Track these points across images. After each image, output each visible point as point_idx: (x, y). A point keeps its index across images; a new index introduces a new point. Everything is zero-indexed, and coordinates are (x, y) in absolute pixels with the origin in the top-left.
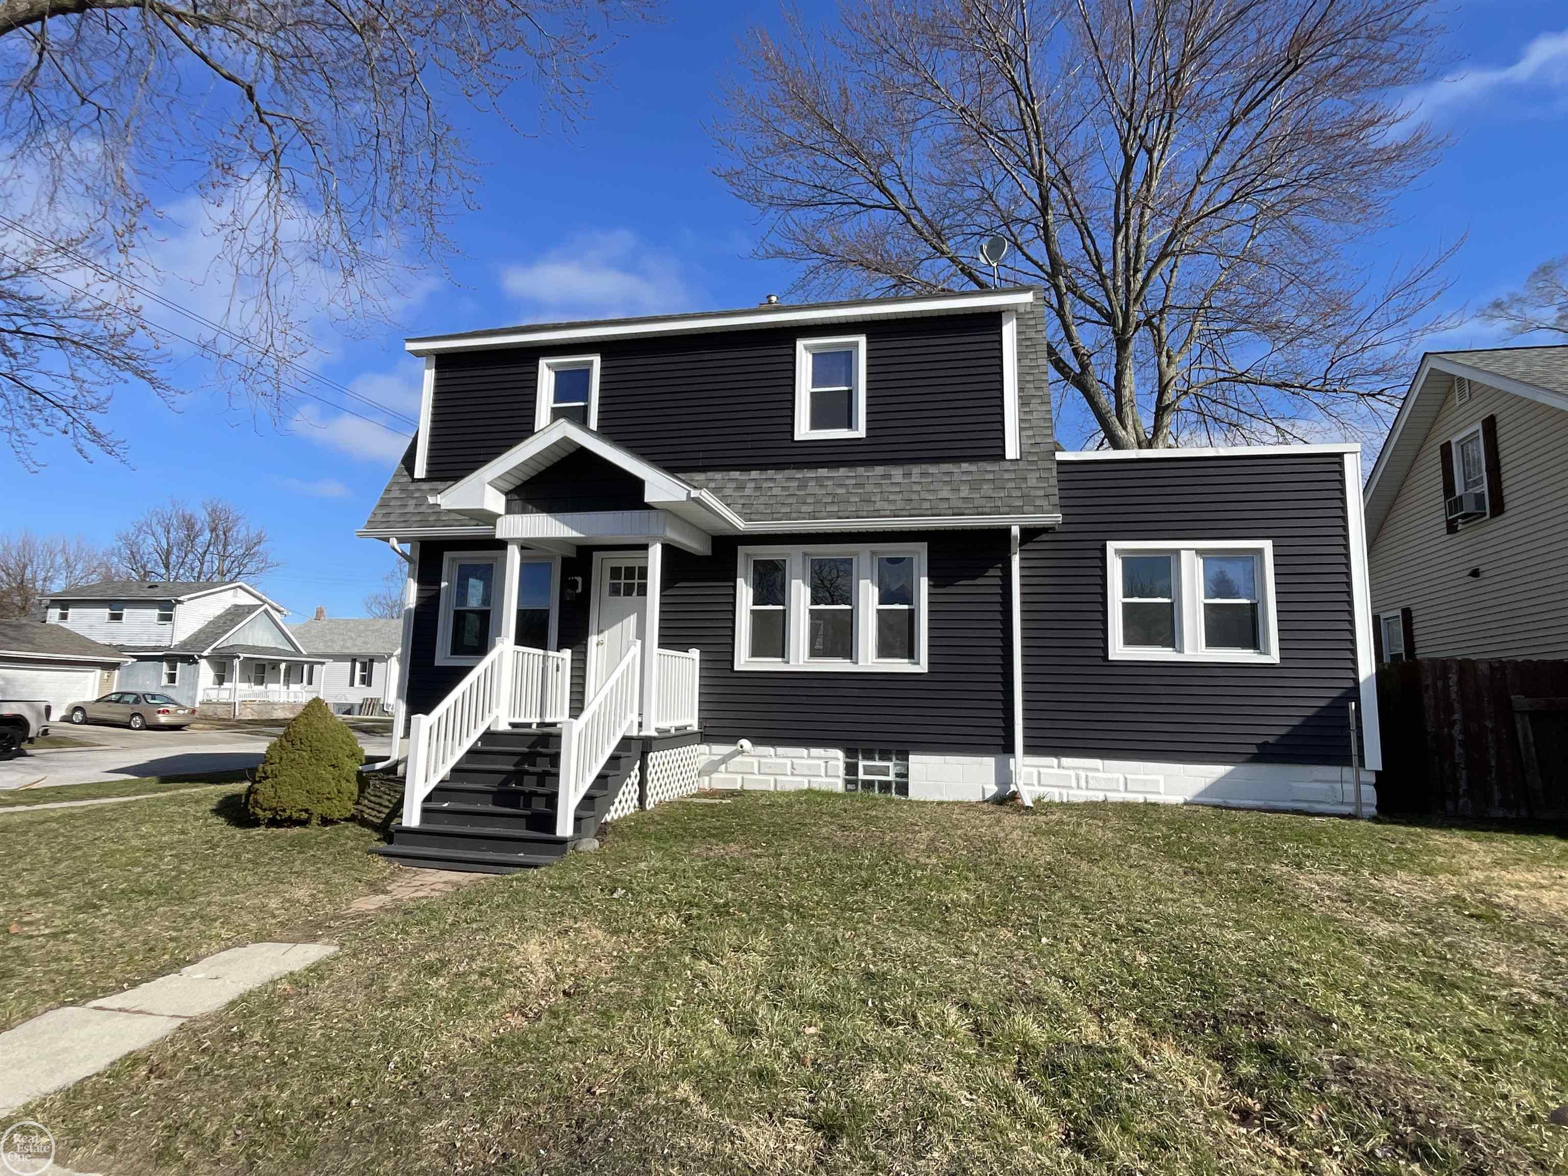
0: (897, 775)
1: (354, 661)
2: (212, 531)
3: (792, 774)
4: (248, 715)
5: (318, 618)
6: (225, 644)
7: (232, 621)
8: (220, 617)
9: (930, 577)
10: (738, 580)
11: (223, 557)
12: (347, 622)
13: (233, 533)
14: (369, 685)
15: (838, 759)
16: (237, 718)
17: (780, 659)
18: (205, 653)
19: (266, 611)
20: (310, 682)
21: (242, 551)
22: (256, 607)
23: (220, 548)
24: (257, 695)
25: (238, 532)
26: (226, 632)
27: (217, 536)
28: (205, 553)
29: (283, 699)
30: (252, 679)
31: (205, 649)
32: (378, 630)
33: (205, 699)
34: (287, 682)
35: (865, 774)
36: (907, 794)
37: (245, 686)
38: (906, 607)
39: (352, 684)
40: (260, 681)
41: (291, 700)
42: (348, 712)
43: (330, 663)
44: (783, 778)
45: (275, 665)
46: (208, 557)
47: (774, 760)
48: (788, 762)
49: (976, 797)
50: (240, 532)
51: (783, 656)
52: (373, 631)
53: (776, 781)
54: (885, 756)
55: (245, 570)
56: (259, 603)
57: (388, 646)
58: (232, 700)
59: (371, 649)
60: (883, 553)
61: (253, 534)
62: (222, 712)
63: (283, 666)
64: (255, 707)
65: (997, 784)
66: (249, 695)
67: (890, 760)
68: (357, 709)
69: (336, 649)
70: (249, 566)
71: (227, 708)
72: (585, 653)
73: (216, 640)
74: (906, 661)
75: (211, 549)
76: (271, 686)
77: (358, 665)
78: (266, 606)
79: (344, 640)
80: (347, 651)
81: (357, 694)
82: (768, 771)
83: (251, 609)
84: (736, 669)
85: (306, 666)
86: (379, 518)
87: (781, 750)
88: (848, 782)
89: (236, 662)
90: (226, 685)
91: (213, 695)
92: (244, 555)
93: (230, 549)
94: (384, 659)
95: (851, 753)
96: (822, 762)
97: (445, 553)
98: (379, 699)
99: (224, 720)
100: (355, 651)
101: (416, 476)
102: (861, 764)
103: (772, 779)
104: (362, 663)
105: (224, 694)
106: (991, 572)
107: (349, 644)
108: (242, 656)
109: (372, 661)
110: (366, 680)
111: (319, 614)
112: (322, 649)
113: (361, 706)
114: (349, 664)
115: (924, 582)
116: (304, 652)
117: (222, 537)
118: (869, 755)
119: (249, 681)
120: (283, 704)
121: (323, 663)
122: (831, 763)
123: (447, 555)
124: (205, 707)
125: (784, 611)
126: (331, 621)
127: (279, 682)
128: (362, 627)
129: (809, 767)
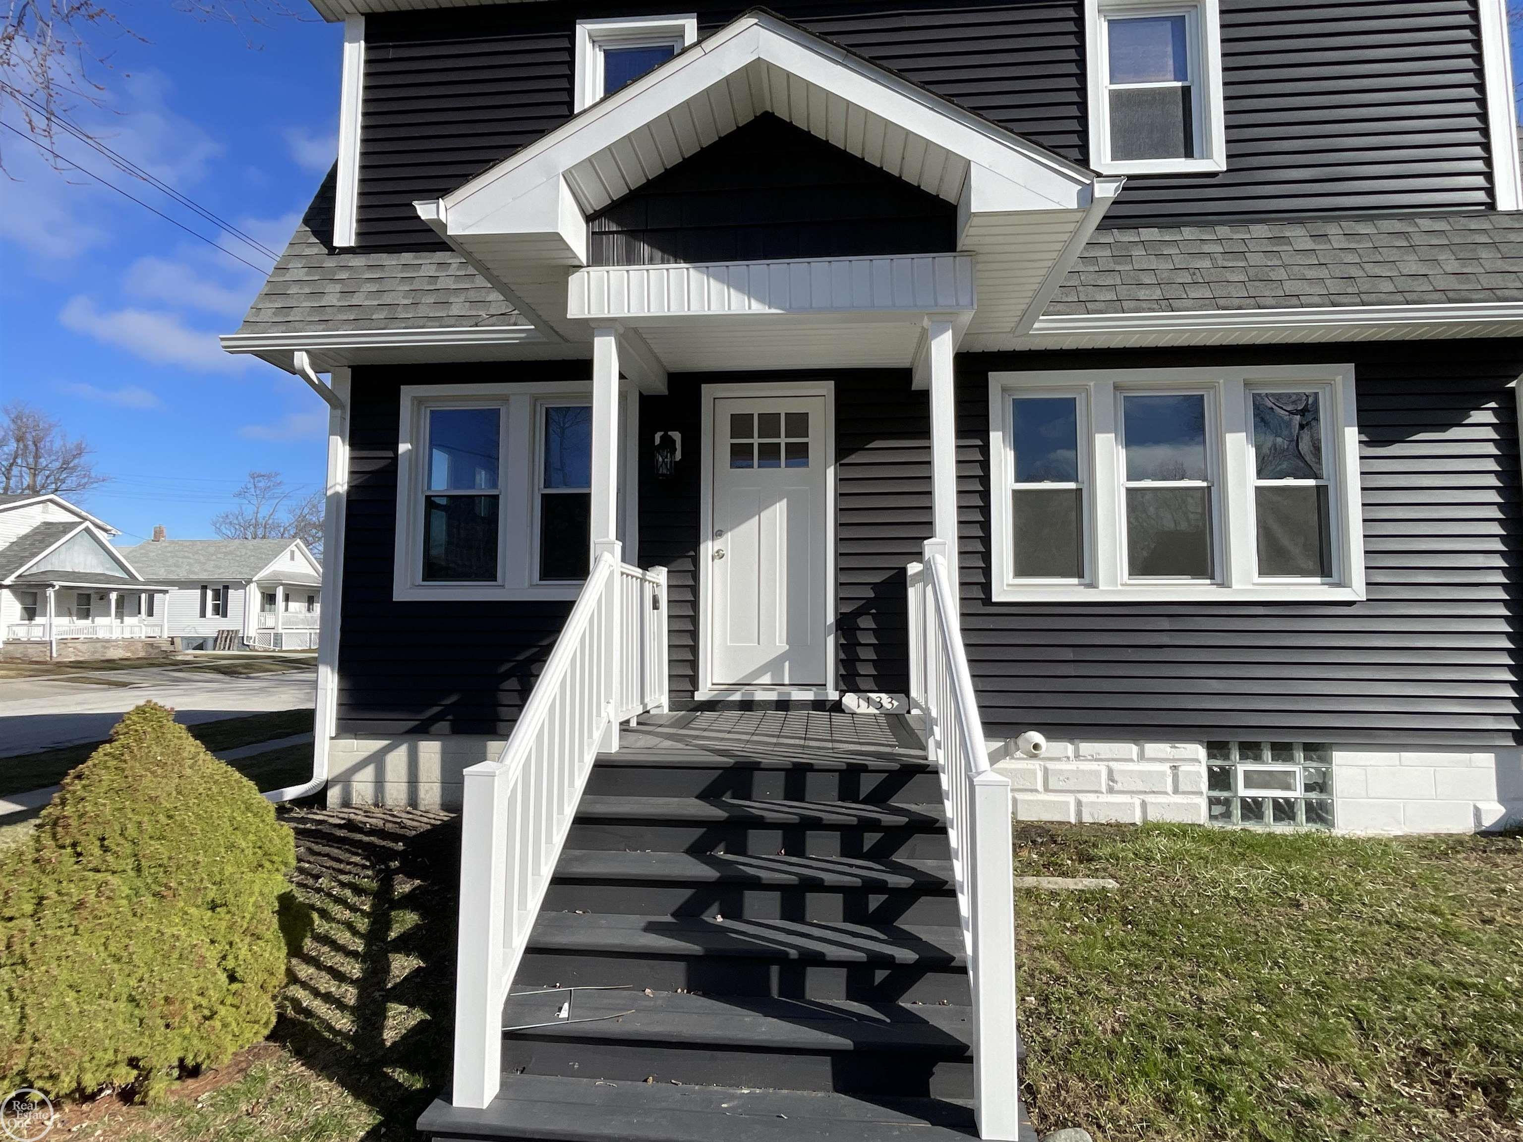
0: (1308, 788)
1: (204, 588)
2: (18, 441)
3: (1111, 790)
4: (71, 657)
5: (156, 539)
6: (34, 570)
7: (41, 542)
8: (26, 537)
9: (1363, 428)
10: (992, 435)
11: (35, 471)
12: (194, 543)
13: (45, 444)
14: (225, 615)
15: (1198, 761)
16: (54, 660)
17: (1075, 581)
18: (7, 582)
19: (87, 530)
20: (150, 613)
21: (57, 464)
22: (74, 525)
23: (31, 460)
24: (80, 631)
25: (51, 441)
26: (34, 555)
27: (26, 447)
28: (12, 465)
29: (116, 635)
30: (74, 611)
31: (6, 577)
32: (231, 553)
33: (11, 637)
34: (120, 614)
35: (1247, 786)
36: (1330, 824)
37: (65, 620)
38: (1311, 482)
39: (203, 614)
40: (85, 614)
41: (127, 635)
42: (200, 647)
43: (174, 591)
44: (1092, 798)
45: (103, 595)
46: (15, 471)
47: (1073, 766)
48: (1102, 768)
49: (1465, 826)
50: (56, 442)
51: (1080, 575)
52: (226, 554)
53: (1079, 804)
54: (1282, 751)
55: (64, 487)
56: (78, 520)
57: (247, 570)
58: (48, 639)
59: (226, 575)
60: (1265, 384)
61: (71, 443)
62: (34, 653)
63: (113, 596)
64: (79, 646)
65: (1502, 800)
66: (72, 632)
67: (1290, 759)
68: (210, 643)
69: (181, 574)
70: (68, 481)
71: (40, 648)
72: (695, 575)
73: (21, 565)
74: (1318, 580)
75: (19, 461)
76: (99, 620)
77: (210, 593)
78: (87, 524)
79: (189, 564)
80: (193, 577)
81: (211, 626)
82: (1061, 785)
83: (67, 527)
84: (995, 599)
85: (143, 596)
86: (266, 315)
87: (1087, 748)
88: (1212, 802)
89: (50, 592)
90: (38, 620)
91: (22, 633)
92: (62, 469)
93: (43, 462)
94: (242, 585)
95: (1216, 748)
96: (1166, 767)
97: (403, 388)
98: (237, 632)
99: (37, 663)
100: (203, 576)
101: (338, 242)
102: (1242, 768)
103: (1071, 799)
104: (213, 590)
105: (37, 630)
106: (1477, 416)
107: (196, 568)
108: (58, 584)
109: (226, 588)
110: (221, 610)
111: (158, 535)
112: (162, 573)
113: (216, 639)
114: (198, 592)
115: (1352, 435)
116: (141, 579)
117: (32, 447)
118: (1251, 750)
119: (70, 615)
120: (116, 641)
121: (166, 592)
122: (1184, 768)
123: (408, 394)
124: (11, 648)
125: (1079, 491)
126: (173, 542)
127: (108, 614)
128: (212, 550)
129: (1144, 776)
